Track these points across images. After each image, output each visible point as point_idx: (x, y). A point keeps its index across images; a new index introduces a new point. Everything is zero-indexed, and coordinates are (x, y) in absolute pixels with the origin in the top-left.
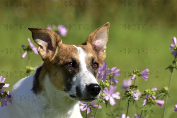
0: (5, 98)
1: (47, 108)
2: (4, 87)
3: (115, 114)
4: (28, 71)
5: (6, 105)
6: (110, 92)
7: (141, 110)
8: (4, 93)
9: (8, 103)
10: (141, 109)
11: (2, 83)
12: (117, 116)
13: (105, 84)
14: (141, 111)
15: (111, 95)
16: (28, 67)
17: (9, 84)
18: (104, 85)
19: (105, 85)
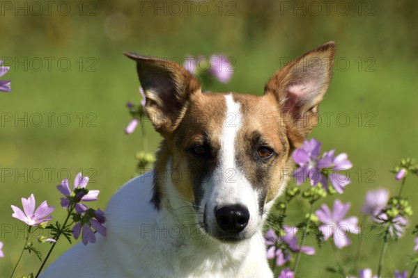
0: (90, 225)
1: (183, 246)
2: (85, 197)
3: (347, 269)
4: (143, 164)
5: (93, 240)
6: (336, 217)
7: (414, 261)
8: (86, 211)
9: (98, 235)
10: (412, 259)
11: (82, 187)
12: (353, 273)
13: (317, 191)
14: (413, 264)
15: (338, 223)
16: (141, 155)
17: (98, 191)
18: (313, 196)
19: (317, 194)
